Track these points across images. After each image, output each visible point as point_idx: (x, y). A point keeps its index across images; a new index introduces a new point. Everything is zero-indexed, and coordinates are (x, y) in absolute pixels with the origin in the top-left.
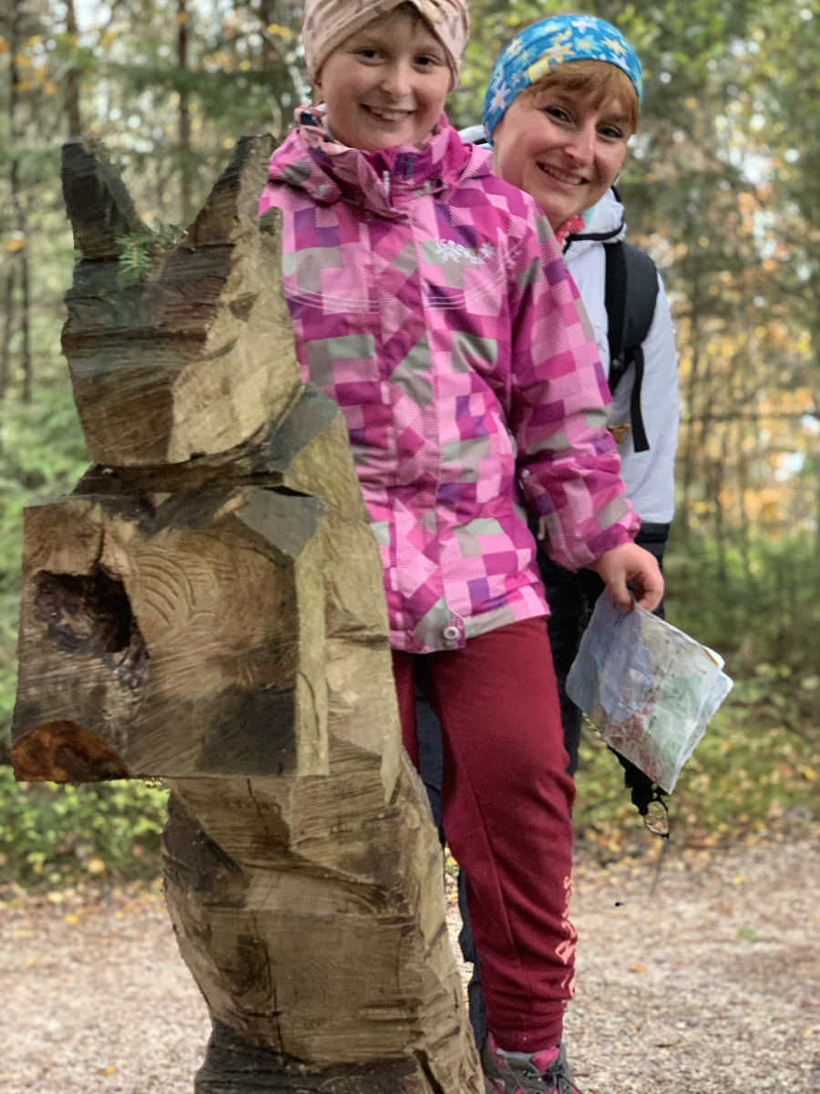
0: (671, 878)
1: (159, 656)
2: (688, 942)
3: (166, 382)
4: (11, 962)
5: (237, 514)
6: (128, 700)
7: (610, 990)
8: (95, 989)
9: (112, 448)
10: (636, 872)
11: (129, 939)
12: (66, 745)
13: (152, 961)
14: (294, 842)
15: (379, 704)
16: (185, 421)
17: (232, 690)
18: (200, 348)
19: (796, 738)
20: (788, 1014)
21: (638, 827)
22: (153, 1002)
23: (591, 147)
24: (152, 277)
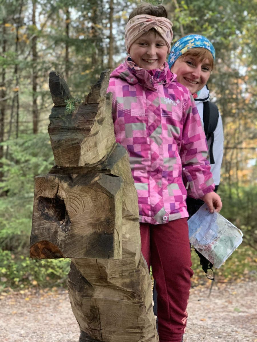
0: (213, 292)
1: (73, 223)
2: (218, 312)
3: (78, 143)
4: (9, 312)
5: (98, 182)
6: (64, 235)
7: (195, 326)
8: (35, 321)
9: (62, 161)
10: (203, 290)
11: (46, 306)
12: (45, 248)
13: (53, 313)
14: (108, 278)
15: (136, 238)
16: (84, 154)
17: (95, 233)
18: (89, 133)
19: (252, 249)
20: (249, 335)
21: (204, 276)
22: (53, 326)
23: (200, 73)
24: (75, 112)
